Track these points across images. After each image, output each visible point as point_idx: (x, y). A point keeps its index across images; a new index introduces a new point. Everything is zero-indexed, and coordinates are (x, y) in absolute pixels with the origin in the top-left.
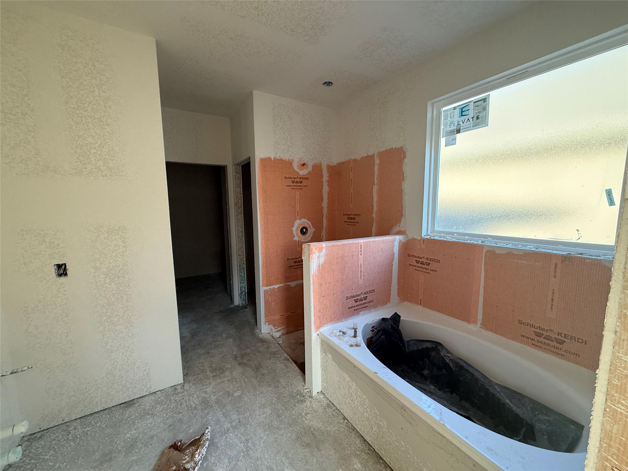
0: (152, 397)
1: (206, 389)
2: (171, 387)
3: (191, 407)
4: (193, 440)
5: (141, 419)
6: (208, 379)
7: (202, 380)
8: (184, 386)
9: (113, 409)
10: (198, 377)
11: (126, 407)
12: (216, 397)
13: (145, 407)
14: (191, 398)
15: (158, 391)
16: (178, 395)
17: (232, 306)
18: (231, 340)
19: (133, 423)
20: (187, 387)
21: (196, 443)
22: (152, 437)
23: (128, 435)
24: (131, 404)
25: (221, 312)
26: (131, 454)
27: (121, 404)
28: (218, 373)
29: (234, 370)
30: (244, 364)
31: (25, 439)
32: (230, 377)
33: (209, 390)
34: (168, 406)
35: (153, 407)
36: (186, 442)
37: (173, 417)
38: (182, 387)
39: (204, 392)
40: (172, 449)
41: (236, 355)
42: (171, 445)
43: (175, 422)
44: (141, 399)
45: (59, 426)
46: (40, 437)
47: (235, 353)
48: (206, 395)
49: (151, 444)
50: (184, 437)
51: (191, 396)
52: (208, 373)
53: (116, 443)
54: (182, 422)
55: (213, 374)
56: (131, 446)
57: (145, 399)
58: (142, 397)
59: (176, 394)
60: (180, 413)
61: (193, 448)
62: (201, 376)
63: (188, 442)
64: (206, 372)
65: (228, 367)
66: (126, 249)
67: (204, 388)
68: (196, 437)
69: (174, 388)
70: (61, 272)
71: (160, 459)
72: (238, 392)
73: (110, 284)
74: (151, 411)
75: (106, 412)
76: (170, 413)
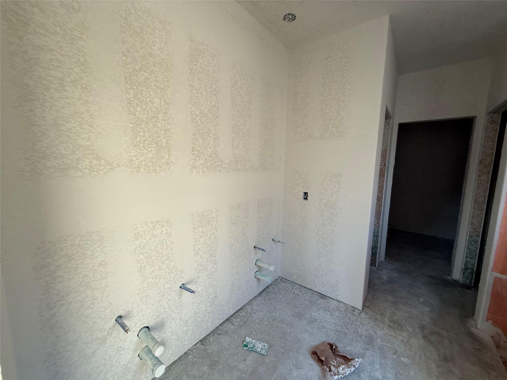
0: (337, 303)
1: (377, 330)
2: (352, 306)
3: (358, 332)
4: (345, 355)
5: (324, 310)
6: (383, 324)
7: (377, 320)
8: (361, 313)
9: (315, 293)
10: (375, 316)
11: (321, 297)
12: (382, 344)
13: (330, 306)
14: (361, 326)
15: (342, 302)
16: (354, 316)
17: (449, 278)
18: (428, 309)
19: (319, 309)
20: (363, 315)
21: (347, 360)
22: (324, 327)
23: (313, 314)
24: (324, 297)
25: (430, 277)
26: (309, 326)
27: (320, 293)
28: (395, 327)
29: (414, 337)
30: (430, 342)
31: (280, 278)
32: (406, 340)
33: (379, 333)
34: (344, 317)
35: (334, 310)
36: (341, 352)
37: (342, 327)
38: (359, 313)
39: (374, 331)
40: (329, 346)
41: (426, 326)
42: (330, 343)
43: (341, 332)
44: (331, 299)
45: (292, 282)
46: (284, 282)
47: (424, 323)
48: (374, 335)
49: (321, 331)
50: (342, 348)
51: (362, 325)
52: (386, 320)
53: (306, 312)
54: (346, 336)
55: (390, 324)
56: (312, 321)
57: (333, 301)
58: (332, 298)
59: (352, 314)
60: (348, 329)
61: (343, 361)
62: (379, 317)
63: (341, 353)
64: (384, 318)
65: (409, 329)
66: (339, 190)
67: (376, 328)
68: (349, 356)
69: (353, 308)
70: (306, 197)
71: (320, 345)
72: (406, 359)
73: (327, 212)
74: (332, 311)
75: (311, 292)
76: (342, 323)
